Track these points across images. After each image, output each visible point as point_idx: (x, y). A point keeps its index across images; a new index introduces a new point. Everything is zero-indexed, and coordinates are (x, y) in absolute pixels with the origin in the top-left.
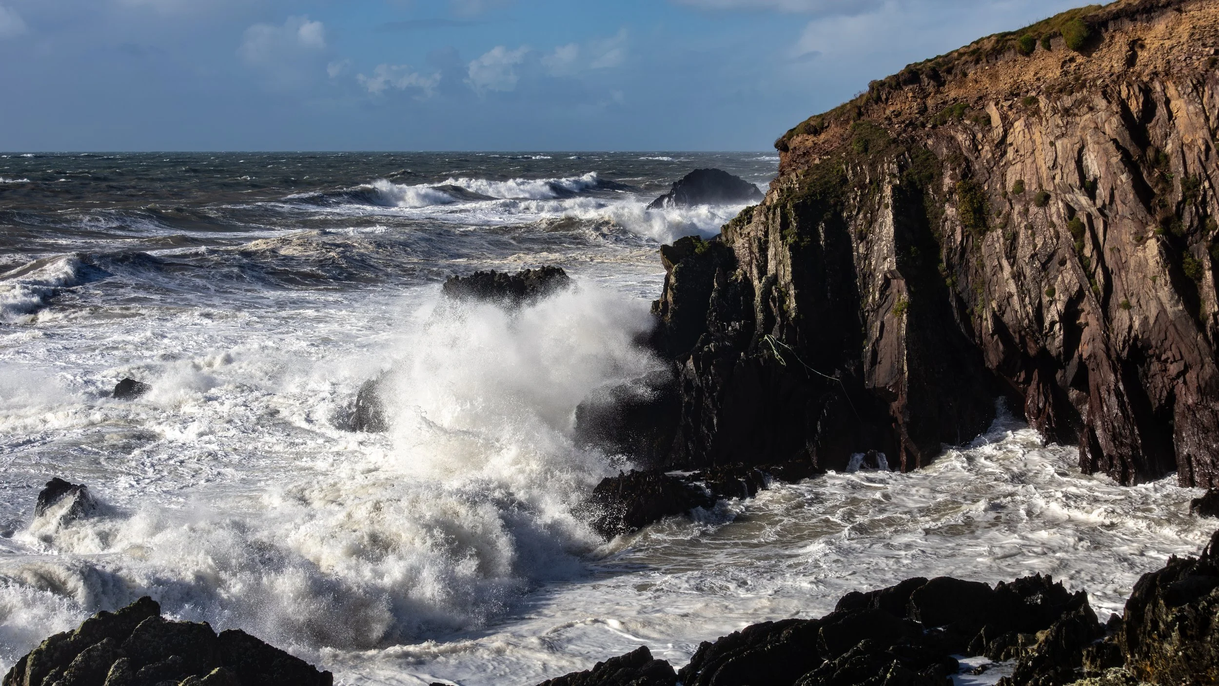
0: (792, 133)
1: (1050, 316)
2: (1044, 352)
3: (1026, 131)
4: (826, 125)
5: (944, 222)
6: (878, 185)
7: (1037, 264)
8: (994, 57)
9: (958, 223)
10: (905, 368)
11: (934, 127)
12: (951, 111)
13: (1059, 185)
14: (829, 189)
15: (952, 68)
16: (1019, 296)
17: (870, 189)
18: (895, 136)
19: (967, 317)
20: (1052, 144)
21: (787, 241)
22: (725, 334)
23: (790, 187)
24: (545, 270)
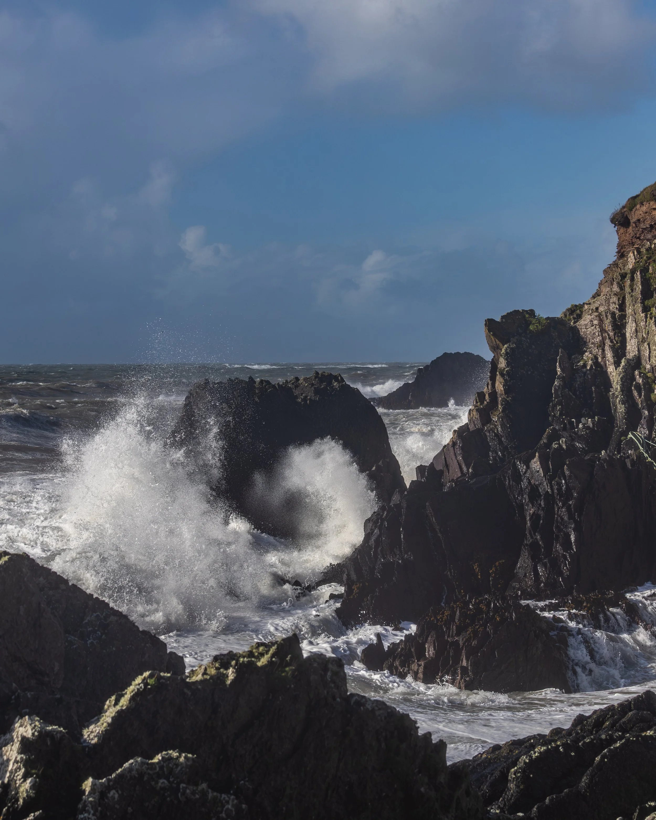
0: (634, 201)
21: (651, 314)
22: (575, 433)
23: (650, 248)
24: (320, 376)
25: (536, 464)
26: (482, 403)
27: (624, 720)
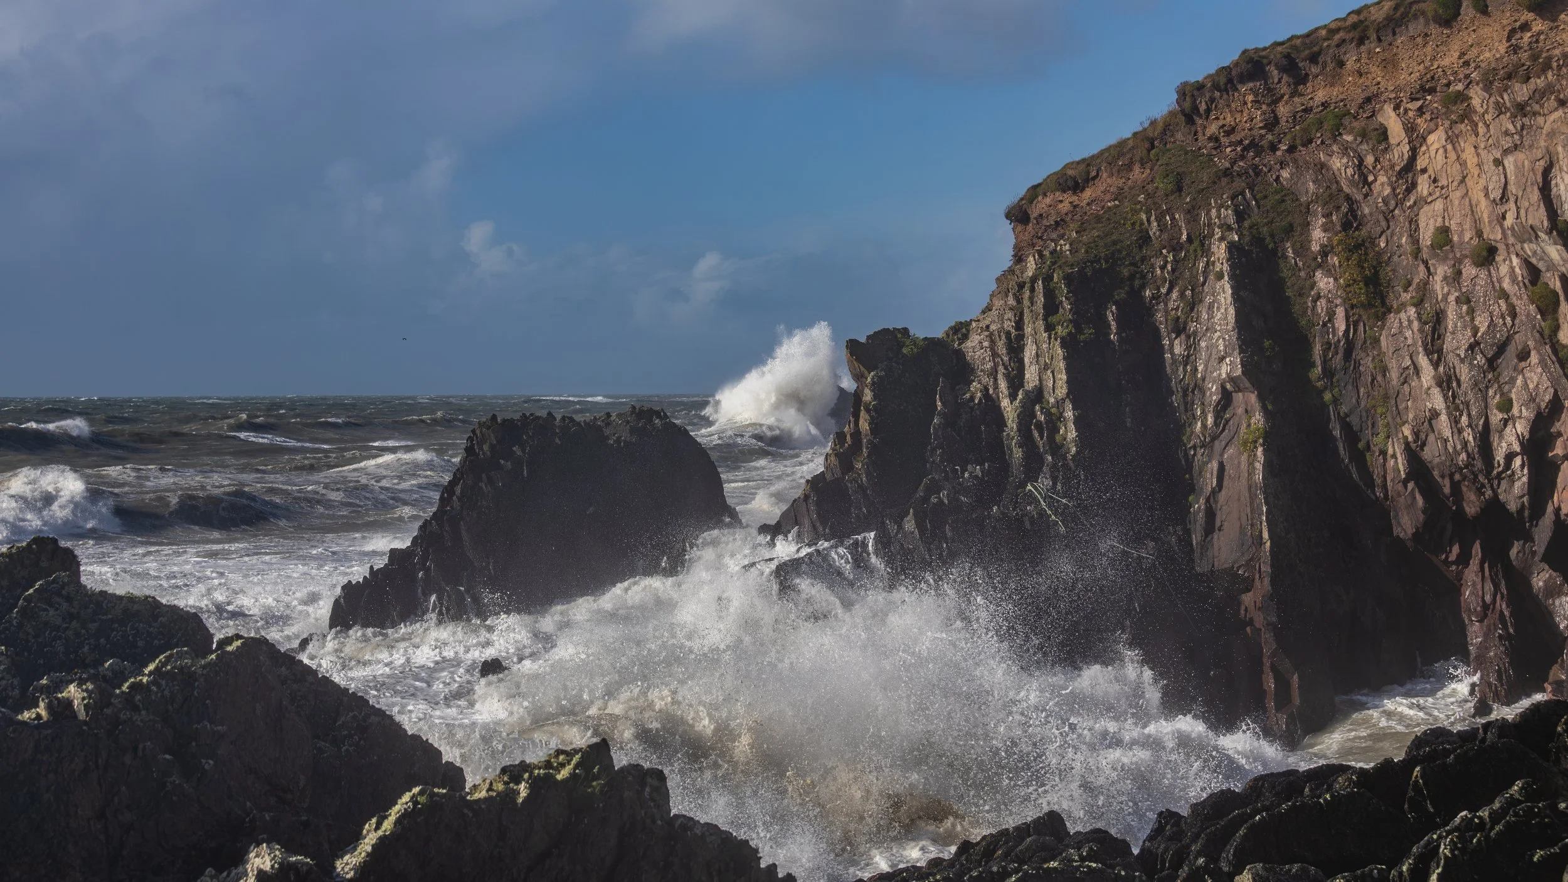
0: (1034, 192)
1: (1504, 444)
2: (1495, 506)
3: (1449, 147)
4: (1093, 174)
5: (1315, 301)
6: (1203, 245)
7: (1480, 359)
8: (1390, 31)
9: (1338, 301)
10: (1266, 535)
11: (1292, 149)
12: (1320, 123)
13: (1512, 229)
14: (1120, 251)
15: (1319, 53)
16: (1449, 415)
17: (1188, 251)
18: (1228, 165)
19: (1359, 457)
20: (1498, 163)
21: (1056, 333)
22: (960, 484)
23: (1055, 250)
24: (637, 410)
25: (909, 524)
26: (842, 445)
27: (1020, 848)
